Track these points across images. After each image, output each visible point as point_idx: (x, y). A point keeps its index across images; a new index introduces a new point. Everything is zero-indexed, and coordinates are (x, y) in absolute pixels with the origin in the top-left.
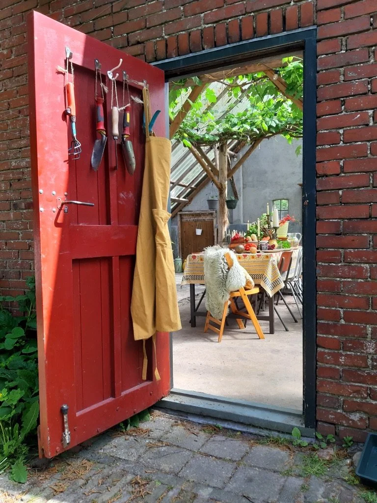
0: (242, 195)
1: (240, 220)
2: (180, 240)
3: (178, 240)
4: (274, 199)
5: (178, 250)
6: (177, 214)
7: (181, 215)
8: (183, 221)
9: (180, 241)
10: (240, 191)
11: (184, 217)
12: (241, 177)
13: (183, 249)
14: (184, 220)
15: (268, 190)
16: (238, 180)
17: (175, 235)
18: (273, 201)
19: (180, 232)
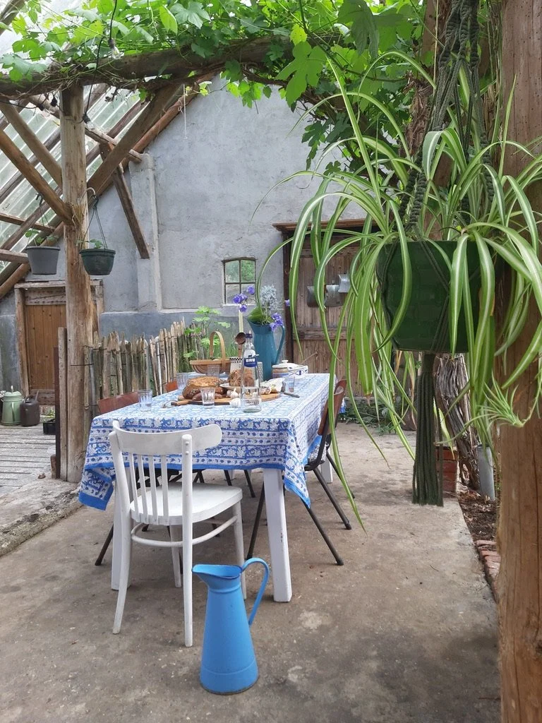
0: (156, 247)
1: (154, 303)
2: (23, 346)
3: (17, 348)
4: (227, 257)
5: (19, 371)
6: (13, 288)
7: (22, 290)
8: (28, 303)
9: (24, 350)
10: (151, 238)
11: (32, 296)
12: (154, 208)
13: (30, 368)
14: (32, 302)
15: (212, 239)
16: (147, 213)
17: (10, 334)
18: (224, 262)
19: (21, 328)
